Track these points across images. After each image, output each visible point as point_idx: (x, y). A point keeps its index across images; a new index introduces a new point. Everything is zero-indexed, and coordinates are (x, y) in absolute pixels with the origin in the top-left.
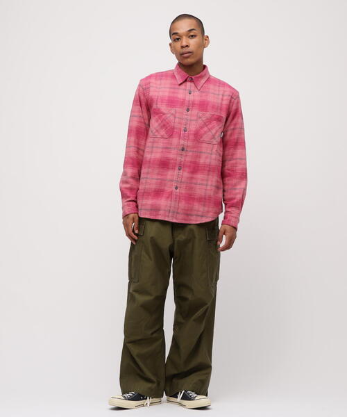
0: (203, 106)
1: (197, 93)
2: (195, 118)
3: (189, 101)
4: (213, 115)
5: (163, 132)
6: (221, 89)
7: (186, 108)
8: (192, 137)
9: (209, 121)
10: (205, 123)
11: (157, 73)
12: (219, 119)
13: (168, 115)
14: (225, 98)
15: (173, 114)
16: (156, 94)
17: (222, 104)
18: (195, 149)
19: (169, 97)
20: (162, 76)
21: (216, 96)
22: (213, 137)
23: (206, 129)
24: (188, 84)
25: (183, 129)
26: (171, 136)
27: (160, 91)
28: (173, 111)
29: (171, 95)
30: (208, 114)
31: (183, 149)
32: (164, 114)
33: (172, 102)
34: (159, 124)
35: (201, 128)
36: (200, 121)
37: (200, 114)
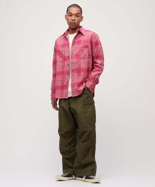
0: (79, 42)
2: (76, 49)
4: (83, 45)
8: (76, 57)
9: (82, 48)
10: (80, 50)
12: (86, 47)
18: (78, 62)
19: (63, 43)
21: (85, 36)
22: (85, 55)
23: (81, 52)
28: (64, 49)
30: (81, 46)
32: (61, 51)
33: (64, 45)
35: (79, 52)
36: (78, 49)
37: (78, 46)
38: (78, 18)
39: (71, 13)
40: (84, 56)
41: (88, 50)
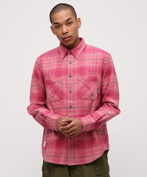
0: (81, 71)
1: (76, 62)
2: (76, 81)
3: (70, 70)
4: (90, 77)
5: (56, 97)
6: (95, 54)
7: (68, 75)
8: (76, 97)
10: (85, 84)
11: (48, 52)
12: (95, 80)
13: (57, 83)
14: (99, 61)
15: (60, 82)
16: (48, 69)
17: (96, 67)
19: (56, 69)
20: (51, 54)
21: (91, 61)
24: (69, 56)
25: (68, 91)
26: (61, 98)
27: (50, 66)
28: (60, 79)
29: (58, 67)
30: (86, 77)
31: (71, 107)
32: (54, 83)
33: (59, 73)
34: (52, 92)
35: (82, 88)
36: (81, 83)
37: (80, 78)
38: (73, 26)
39: (57, 23)
40: (91, 96)
41: (97, 84)
